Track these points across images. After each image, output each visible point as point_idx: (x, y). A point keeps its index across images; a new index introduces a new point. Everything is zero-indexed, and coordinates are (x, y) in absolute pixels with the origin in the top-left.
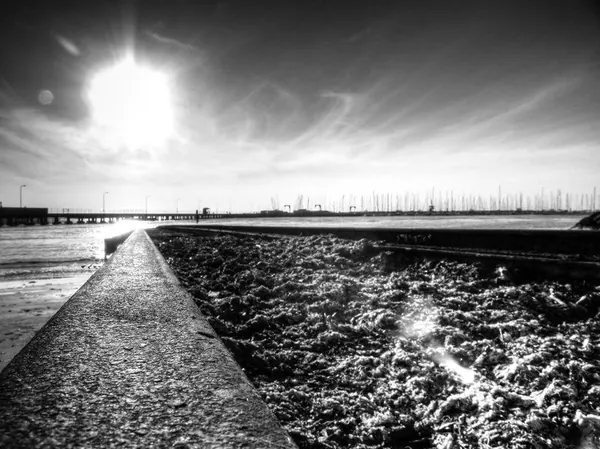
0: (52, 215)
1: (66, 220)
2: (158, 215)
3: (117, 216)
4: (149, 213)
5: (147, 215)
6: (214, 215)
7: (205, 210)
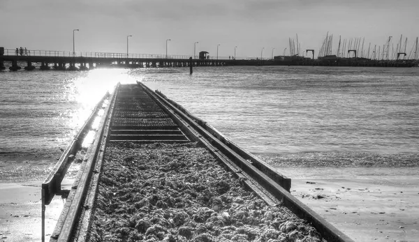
0: (9, 58)
1: (26, 65)
2: (141, 60)
3: (91, 60)
4: (130, 57)
5: (127, 60)
6: (213, 61)
7: (202, 54)
